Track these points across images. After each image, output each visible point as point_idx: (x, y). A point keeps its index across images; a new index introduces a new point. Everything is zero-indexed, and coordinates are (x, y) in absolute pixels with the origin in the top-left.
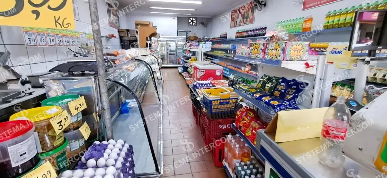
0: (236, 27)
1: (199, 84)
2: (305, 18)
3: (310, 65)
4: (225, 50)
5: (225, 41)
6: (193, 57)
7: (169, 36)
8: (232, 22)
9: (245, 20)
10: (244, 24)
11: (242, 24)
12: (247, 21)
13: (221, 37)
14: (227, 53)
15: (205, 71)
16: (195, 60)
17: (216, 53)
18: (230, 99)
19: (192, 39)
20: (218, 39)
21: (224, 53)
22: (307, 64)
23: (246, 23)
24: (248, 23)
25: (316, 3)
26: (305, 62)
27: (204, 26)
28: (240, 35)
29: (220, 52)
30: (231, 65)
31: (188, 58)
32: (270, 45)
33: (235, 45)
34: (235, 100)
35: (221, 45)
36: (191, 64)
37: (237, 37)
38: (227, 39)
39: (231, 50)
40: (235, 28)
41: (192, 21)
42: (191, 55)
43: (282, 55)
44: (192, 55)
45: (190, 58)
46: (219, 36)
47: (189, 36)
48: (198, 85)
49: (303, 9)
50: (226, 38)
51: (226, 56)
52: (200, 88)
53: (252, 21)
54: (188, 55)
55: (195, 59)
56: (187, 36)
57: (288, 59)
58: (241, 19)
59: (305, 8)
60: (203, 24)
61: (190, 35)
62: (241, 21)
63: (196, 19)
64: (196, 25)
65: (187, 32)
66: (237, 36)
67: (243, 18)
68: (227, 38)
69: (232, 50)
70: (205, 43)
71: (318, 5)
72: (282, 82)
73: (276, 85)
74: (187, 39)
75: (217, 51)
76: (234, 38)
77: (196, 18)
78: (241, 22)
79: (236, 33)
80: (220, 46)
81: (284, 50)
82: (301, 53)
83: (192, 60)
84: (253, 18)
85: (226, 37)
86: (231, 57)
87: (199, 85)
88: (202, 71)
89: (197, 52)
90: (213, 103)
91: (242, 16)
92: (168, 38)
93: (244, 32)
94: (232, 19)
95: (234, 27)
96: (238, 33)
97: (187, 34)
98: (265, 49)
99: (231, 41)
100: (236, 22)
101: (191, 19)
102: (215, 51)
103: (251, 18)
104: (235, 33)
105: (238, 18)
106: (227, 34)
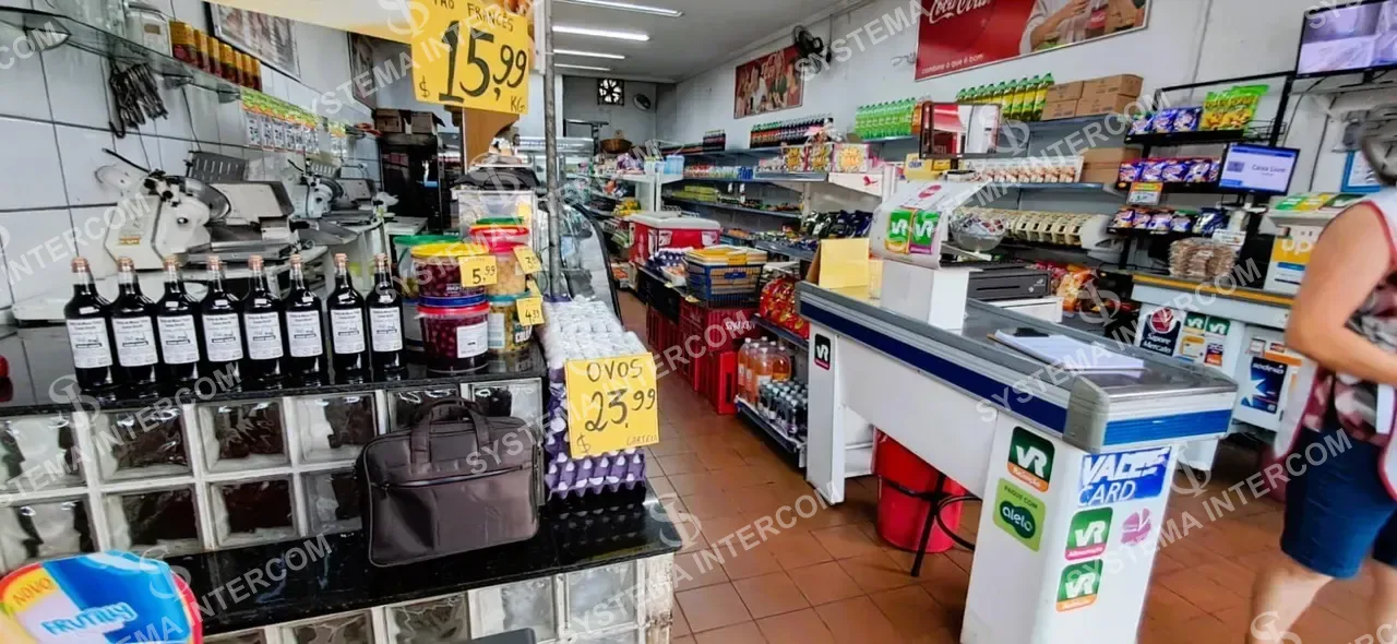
0: (751, 113)
1: (667, 254)
2: (917, 99)
3: (871, 180)
4: (720, 184)
5: (718, 156)
6: (628, 201)
7: (536, 135)
8: (739, 99)
9: (777, 96)
10: (775, 106)
11: (769, 106)
12: (782, 99)
13: (705, 145)
14: (724, 190)
15: (671, 233)
16: (634, 208)
17: (690, 193)
18: (746, 266)
19: (613, 147)
20: (698, 149)
21: (717, 191)
22: (867, 179)
23: (780, 106)
24: (784, 105)
25: (942, 67)
26: (864, 175)
27: (647, 108)
28: (766, 138)
29: (703, 190)
30: (739, 230)
31: (610, 204)
32: (814, 149)
33: (748, 168)
34: (757, 270)
35: (706, 168)
36: (626, 219)
37: (752, 146)
38: (723, 149)
39: (736, 184)
40: (748, 118)
41: (610, 91)
42: (620, 193)
43: (829, 164)
44: (625, 195)
45: (620, 203)
46: (701, 141)
47: (601, 139)
48: (664, 257)
49: (916, 78)
50: (720, 148)
51: (724, 201)
52: (668, 264)
53: (795, 101)
54: (609, 194)
55: (636, 205)
56: (596, 139)
57: (839, 170)
58: (766, 94)
59: (919, 76)
60: (643, 100)
61: (605, 134)
62: (764, 97)
63: (620, 83)
64: (623, 105)
65: (594, 127)
66: (754, 141)
67: (771, 87)
68: (727, 148)
69: (741, 182)
70: (665, 159)
71: (945, 70)
72: (840, 218)
73: (831, 225)
74: (596, 146)
75: (693, 188)
76: (746, 145)
77: (623, 81)
78: (764, 100)
79: (752, 133)
80: (703, 171)
81: (831, 156)
82: (857, 160)
83: (625, 208)
84: (798, 92)
85: (723, 144)
86: (738, 203)
87: (667, 257)
88: (665, 232)
89: (641, 183)
90: (713, 272)
91: (767, 85)
92: (534, 141)
93: (774, 130)
94: (740, 93)
95: (746, 114)
96: (757, 132)
97: (593, 132)
98: (808, 156)
99: (738, 156)
100: (752, 100)
101: (605, 83)
102: (687, 188)
103: (793, 91)
104: (749, 134)
105: (756, 89)
106: (724, 135)
